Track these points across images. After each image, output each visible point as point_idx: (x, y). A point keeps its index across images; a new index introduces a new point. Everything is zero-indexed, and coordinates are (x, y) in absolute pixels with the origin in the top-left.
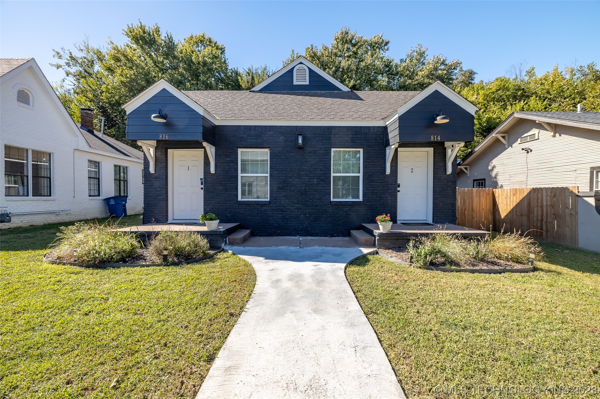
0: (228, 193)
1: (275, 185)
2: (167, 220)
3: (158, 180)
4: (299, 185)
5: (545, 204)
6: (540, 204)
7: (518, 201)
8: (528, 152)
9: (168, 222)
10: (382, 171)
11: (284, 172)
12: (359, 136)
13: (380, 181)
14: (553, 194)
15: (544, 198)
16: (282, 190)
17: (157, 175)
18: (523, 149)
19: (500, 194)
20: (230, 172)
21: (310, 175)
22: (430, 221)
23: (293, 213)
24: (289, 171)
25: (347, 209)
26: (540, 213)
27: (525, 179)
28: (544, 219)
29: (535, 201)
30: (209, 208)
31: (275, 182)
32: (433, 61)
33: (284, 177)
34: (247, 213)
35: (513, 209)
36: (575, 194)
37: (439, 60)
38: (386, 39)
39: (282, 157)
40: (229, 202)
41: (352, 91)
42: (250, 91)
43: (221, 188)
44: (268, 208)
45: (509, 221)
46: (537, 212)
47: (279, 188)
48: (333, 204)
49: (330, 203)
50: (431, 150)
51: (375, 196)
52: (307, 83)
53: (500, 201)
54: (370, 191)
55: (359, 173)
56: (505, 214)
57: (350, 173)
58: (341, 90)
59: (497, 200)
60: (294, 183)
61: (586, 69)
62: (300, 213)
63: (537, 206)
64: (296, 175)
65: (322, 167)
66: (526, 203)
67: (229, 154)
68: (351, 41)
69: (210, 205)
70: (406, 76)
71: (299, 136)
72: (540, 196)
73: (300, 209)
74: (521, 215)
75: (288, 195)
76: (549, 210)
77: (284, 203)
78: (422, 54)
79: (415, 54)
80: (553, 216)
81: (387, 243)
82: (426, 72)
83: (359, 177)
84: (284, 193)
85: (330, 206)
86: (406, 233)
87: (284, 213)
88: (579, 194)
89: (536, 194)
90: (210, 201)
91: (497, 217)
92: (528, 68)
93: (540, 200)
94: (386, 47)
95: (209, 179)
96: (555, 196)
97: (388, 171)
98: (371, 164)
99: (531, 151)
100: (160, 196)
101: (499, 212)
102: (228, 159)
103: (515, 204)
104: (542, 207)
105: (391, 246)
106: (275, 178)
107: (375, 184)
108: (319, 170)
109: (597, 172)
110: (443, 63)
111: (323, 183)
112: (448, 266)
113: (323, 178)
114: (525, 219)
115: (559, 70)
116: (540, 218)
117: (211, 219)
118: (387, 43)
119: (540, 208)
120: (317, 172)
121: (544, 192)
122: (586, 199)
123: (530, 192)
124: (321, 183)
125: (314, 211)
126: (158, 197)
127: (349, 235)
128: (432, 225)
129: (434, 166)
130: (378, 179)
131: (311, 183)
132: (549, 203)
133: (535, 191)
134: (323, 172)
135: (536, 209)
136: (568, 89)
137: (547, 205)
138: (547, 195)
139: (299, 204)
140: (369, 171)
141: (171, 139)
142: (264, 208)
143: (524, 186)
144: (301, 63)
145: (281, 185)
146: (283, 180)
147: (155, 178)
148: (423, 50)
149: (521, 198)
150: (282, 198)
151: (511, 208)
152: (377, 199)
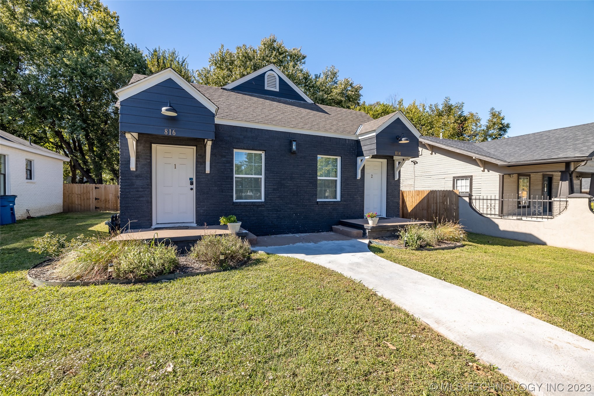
0: (224, 194)
1: (270, 187)
2: (151, 225)
3: (139, 178)
4: (291, 187)
5: (438, 201)
6: (435, 202)
7: (421, 199)
8: (415, 164)
9: (153, 227)
10: (354, 176)
11: (278, 175)
12: (339, 146)
13: (353, 184)
14: (444, 195)
15: (438, 197)
16: (277, 192)
17: (138, 172)
18: (412, 161)
19: (407, 194)
20: (225, 173)
21: (301, 178)
22: (384, 216)
23: (286, 213)
24: (283, 174)
25: (329, 208)
26: (435, 208)
27: (413, 183)
28: (438, 212)
29: (432, 200)
30: (203, 210)
31: (271, 184)
32: (344, 82)
33: (279, 180)
34: (243, 214)
35: (417, 206)
36: (457, 194)
37: (348, 82)
38: (303, 53)
39: (277, 160)
40: (224, 204)
41: (315, 103)
42: (222, 88)
43: (216, 188)
44: (263, 208)
45: (414, 214)
46: (433, 207)
47: (274, 189)
48: (319, 203)
49: (316, 203)
50: (385, 161)
51: (349, 197)
52: (277, 90)
53: (407, 199)
54: (346, 193)
55: (336, 177)
56: (411, 209)
57: (330, 177)
58: (306, 101)
59: (405, 198)
60: (288, 185)
61: (433, 107)
62: (292, 213)
63: (434, 203)
64: (289, 178)
65: (310, 172)
66: (426, 201)
67: (225, 154)
68: (278, 50)
69: (204, 207)
70: (323, 91)
71: (294, 142)
72: (435, 195)
73: (292, 209)
74: (423, 210)
75: (282, 196)
76: (441, 206)
77: (278, 204)
78: (334, 74)
79: (330, 73)
80: (443, 210)
81: (374, 235)
82: (338, 91)
83: (336, 181)
84: (278, 194)
85: (317, 205)
86: (388, 226)
87: (278, 213)
88: (460, 195)
89: (433, 194)
90: (204, 202)
91: (405, 211)
92: (399, 100)
93: (435, 199)
94: (303, 61)
95: (202, 180)
96: (445, 196)
97: (359, 177)
98: (347, 170)
99: (417, 163)
100: (143, 197)
101: (407, 207)
102: (224, 159)
103: (418, 202)
104: (436, 203)
105: (377, 236)
106: (270, 180)
107: (350, 186)
108: (309, 173)
109: (457, 180)
110: (351, 85)
111: (311, 185)
112: (428, 247)
113: (311, 181)
114: (425, 212)
115: (416, 104)
116: (435, 211)
117: (234, 222)
118: (304, 57)
119: (435, 205)
120: (306, 176)
121: (438, 193)
122: (464, 198)
123: (429, 193)
124: (310, 185)
125: (304, 210)
126: (141, 199)
127: (331, 230)
128: (387, 219)
129: (387, 174)
130: (351, 182)
131: (302, 185)
132: (441, 201)
133: (432, 192)
134: (311, 176)
135: (432, 205)
136: (423, 119)
137: (440, 202)
138: (440, 196)
139: (291, 204)
140: (346, 176)
141: (178, 135)
142: (260, 209)
143: (412, 189)
144: (272, 70)
145: (276, 187)
146: (277, 182)
147: (137, 176)
148: (335, 71)
149: (423, 197)
150: (277, 199)
151: (416, 204)
152: (351, 199)
